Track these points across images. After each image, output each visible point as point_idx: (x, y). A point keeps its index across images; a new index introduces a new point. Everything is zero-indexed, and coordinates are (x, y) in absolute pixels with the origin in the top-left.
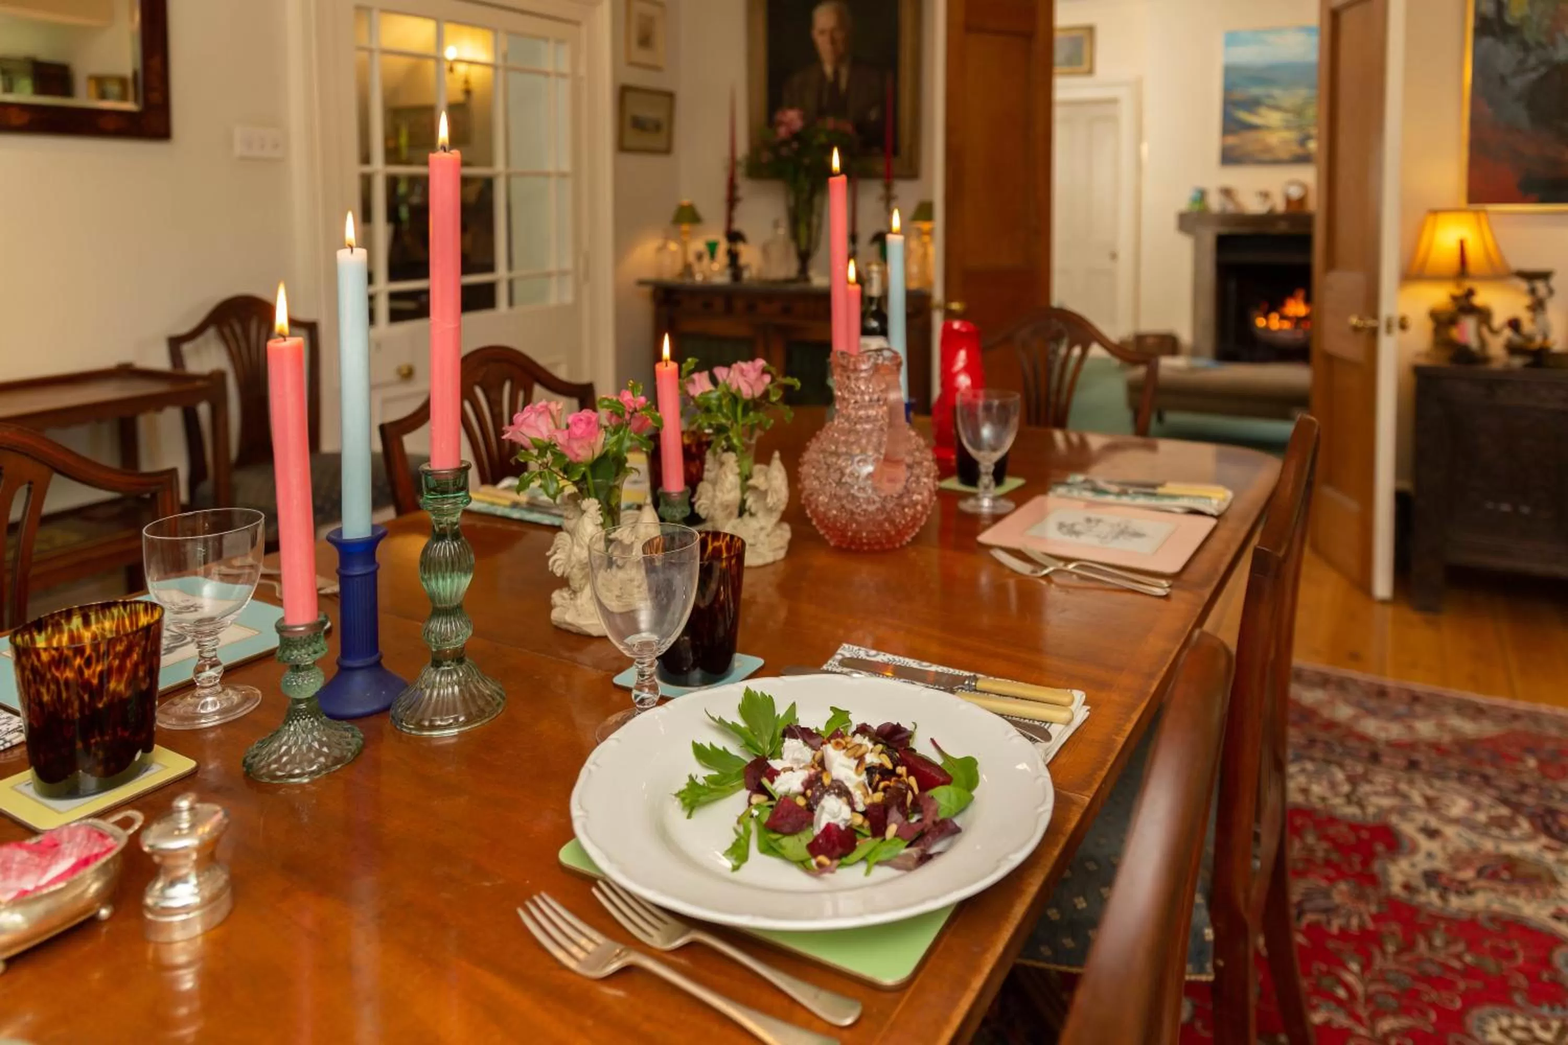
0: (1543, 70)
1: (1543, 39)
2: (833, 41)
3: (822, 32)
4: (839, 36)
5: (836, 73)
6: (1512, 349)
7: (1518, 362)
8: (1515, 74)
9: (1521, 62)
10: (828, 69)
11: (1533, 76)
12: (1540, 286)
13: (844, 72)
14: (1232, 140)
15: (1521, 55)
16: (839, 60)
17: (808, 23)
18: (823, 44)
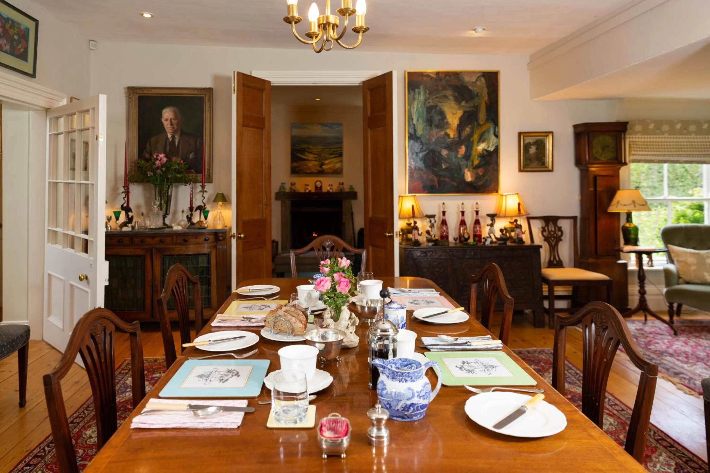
0: (427, 151)
1: (427, 142)
2: (172, 124)
3: (167, 120)
4: (175, 122)
5: (173, 137)
6: (429, 241)
7: (430, 244)
8: (420, 152)
9: (421, 148)
10: (169, 136)
11: (424, 153)
12: (432, 219)
13: (177, 137)
14: (295, 164)
15: (421, 146)
16: (174, 133)
17: (160, 116)
18: (167, 124)
